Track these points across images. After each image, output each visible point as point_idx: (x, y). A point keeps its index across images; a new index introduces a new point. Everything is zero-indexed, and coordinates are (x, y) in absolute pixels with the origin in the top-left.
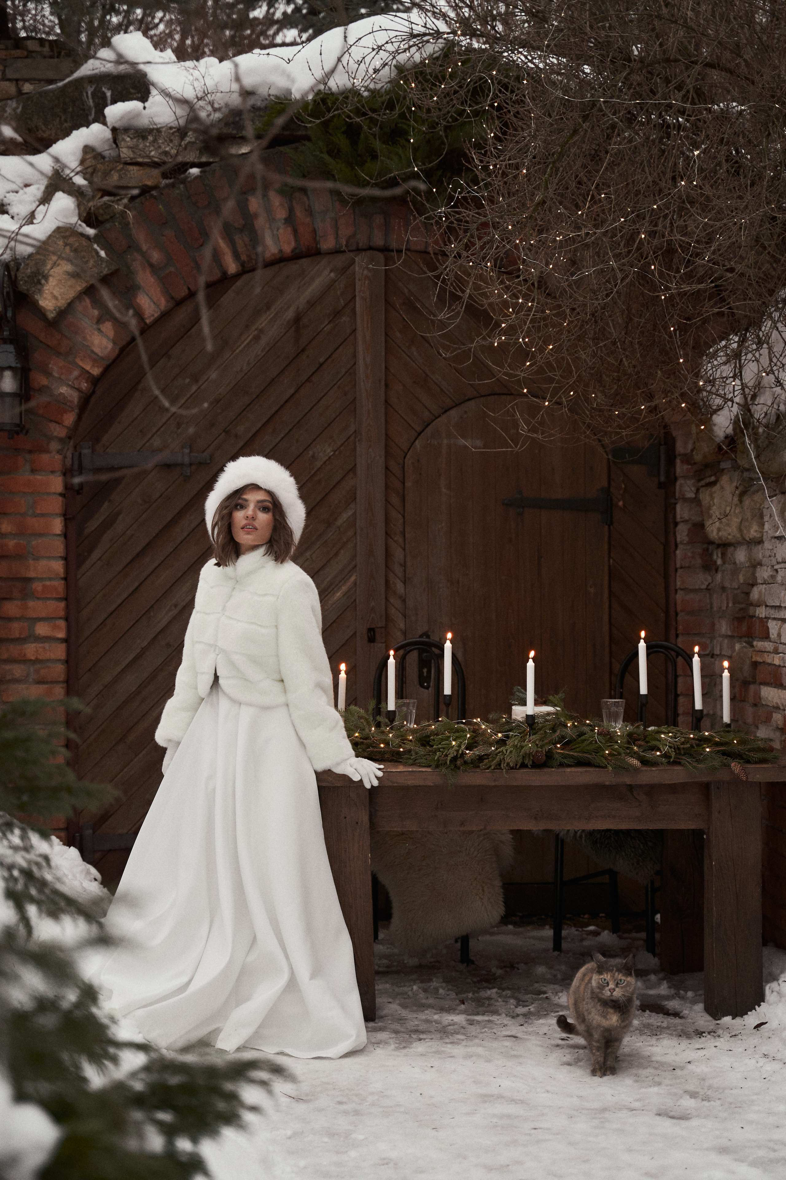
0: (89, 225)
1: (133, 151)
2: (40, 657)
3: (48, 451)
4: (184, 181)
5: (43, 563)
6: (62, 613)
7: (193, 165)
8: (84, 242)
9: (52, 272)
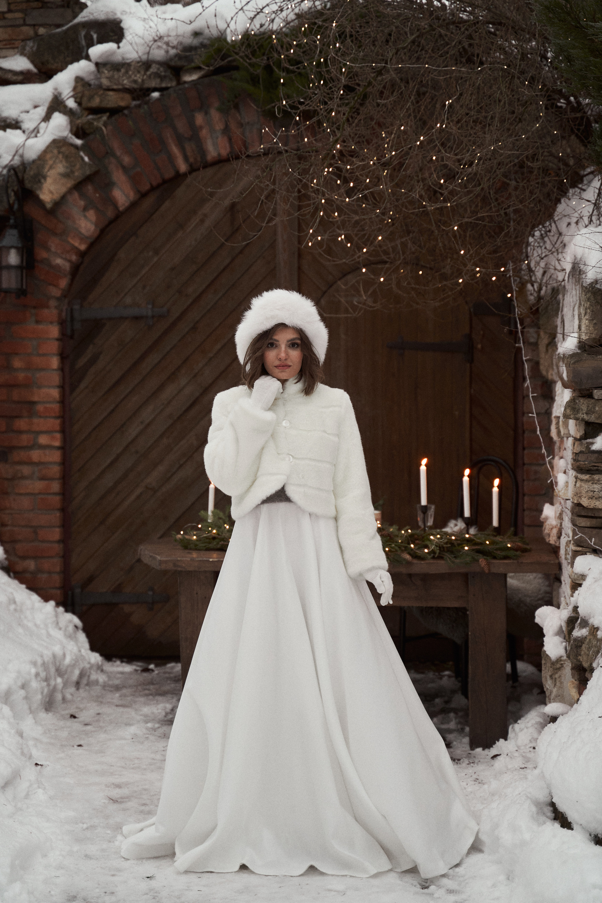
0: (78, 137)
1: (110, 81)
2: (42, 461)
3: (48, 307)
4: (147, 103)
5: (45, 390)
6: (58, 428)
7: (155, 90)
8: (73, 150)
9: (49, 174)
